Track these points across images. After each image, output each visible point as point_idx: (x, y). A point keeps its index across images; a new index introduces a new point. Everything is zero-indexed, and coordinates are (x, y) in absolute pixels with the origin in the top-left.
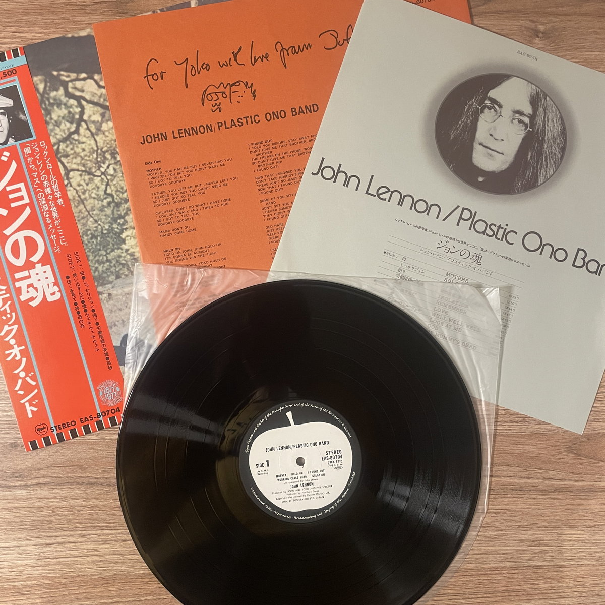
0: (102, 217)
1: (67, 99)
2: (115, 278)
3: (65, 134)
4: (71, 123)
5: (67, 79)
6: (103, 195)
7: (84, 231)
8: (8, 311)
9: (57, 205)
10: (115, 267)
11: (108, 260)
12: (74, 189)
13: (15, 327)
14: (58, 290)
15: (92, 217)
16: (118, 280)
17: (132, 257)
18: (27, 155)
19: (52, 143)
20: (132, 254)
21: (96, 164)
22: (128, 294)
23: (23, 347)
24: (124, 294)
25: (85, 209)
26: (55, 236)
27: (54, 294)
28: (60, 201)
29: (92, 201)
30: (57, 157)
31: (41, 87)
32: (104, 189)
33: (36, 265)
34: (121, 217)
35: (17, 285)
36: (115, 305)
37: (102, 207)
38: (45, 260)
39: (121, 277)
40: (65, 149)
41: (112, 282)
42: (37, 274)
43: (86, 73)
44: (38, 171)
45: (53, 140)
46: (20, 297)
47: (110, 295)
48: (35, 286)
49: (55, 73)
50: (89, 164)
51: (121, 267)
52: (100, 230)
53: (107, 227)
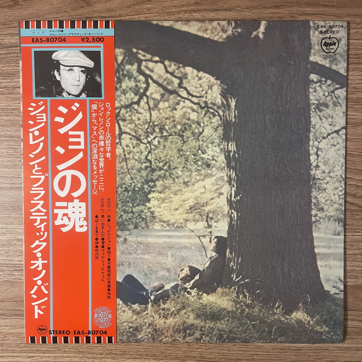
0: (137, 177)
1: (138, 74)
2: (133, 227)
3: (128, 102)
4: (136, 94)
5: (143, 58)
6: (144, 160)
7: (120, 184)
8: (43, 230)
9: (105, 157)
10: (136, 218)
11: (132, 212)
12: (123, 148)
13: (44, 244)
14: (86, 224)
15: (130, 174)
16: (135, 230)
17: (152, 215)
18: (93, 110)
19: (116, 107)
20: (152, 213)
21: (145, 133)
22: (140, 243)
23: (46, 262)
24: (137, 242)
25: (126, 166)
26: (96, 181)
27: (82, 226)
28: (108, 155)
29: (134, 161)
30: (116, 118)
31: (120, 58)
32: (146, 155)
33: (75, 200)
34: (152, 181)
35: (56, 211)
36: (128, 249)
37: (140, 169)
38: (82, 198)
39: (138, 228)
40: (125, 114)
41: (131, 230)
42: (74, 207)
43: (159, 57)
44: (98, 126)
45: (117, 104)
46: (55, 221)
47: (125, 239)
48: (69, 217)
49: (135, 50)
50: (140, 132)
51: (141, 220)
52: (133, 186)
53: (139, 186)
